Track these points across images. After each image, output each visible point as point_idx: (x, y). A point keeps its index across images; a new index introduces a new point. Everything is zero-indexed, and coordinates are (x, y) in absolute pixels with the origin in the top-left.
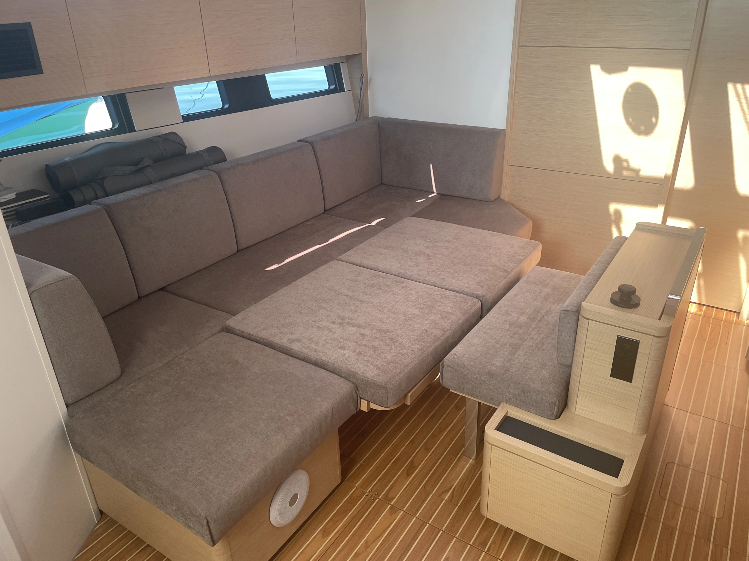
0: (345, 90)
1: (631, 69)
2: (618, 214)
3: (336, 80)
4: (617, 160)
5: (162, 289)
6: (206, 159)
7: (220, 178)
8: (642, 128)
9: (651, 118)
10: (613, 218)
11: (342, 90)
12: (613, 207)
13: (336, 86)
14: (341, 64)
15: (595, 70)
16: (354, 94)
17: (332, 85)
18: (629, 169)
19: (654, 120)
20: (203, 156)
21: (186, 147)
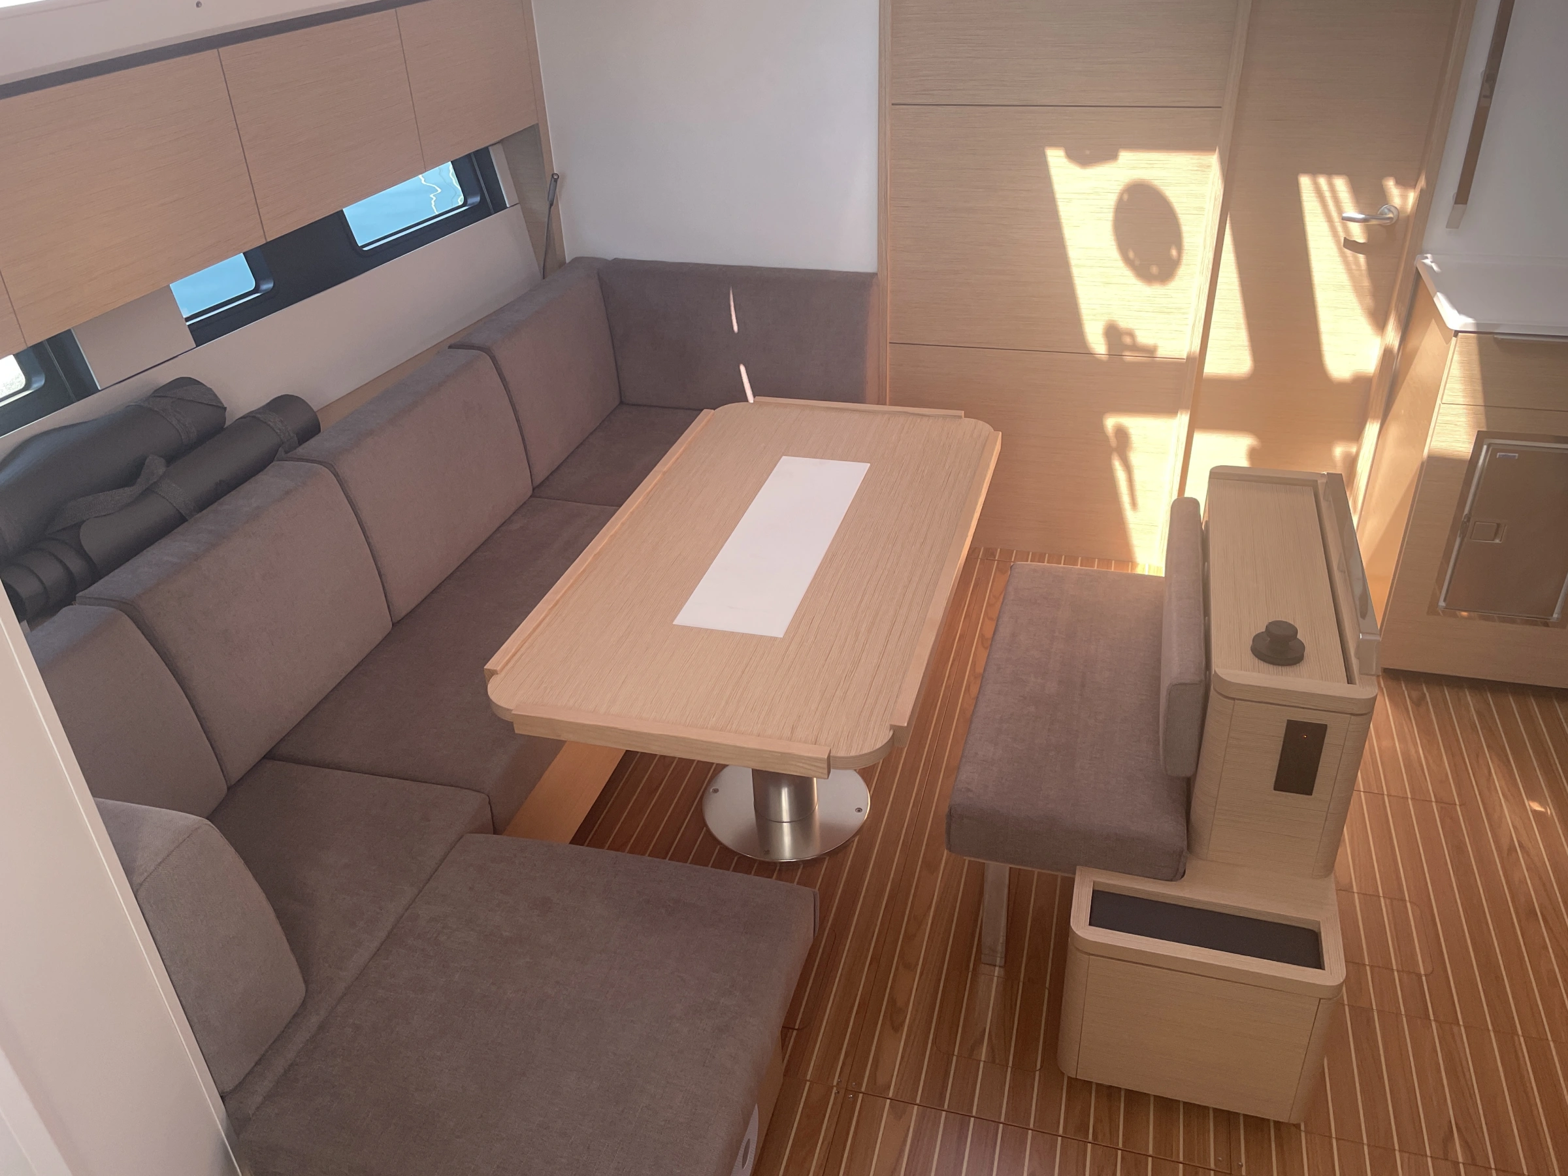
0: (508, 206)
1: (1125, 156)
2: (1122, 434)
3: (483, 185)
4: (1113, 333)
5: (270, 756)
6: (278, 431)
7: (336, 475)
8: (1154, 270)
9: (1169, 250)
10: (1113, 442)
11: (499, 206)
12: (1111, 422)
13: (483, 198)
14: (490, 149)
15: (1056, 158)
16: (528, 215)
17: (473, 194)
18: (1135, 347)
19: (1174, 252)
20: (269, 425)
21: (225, 409)
